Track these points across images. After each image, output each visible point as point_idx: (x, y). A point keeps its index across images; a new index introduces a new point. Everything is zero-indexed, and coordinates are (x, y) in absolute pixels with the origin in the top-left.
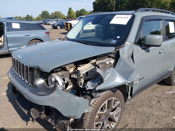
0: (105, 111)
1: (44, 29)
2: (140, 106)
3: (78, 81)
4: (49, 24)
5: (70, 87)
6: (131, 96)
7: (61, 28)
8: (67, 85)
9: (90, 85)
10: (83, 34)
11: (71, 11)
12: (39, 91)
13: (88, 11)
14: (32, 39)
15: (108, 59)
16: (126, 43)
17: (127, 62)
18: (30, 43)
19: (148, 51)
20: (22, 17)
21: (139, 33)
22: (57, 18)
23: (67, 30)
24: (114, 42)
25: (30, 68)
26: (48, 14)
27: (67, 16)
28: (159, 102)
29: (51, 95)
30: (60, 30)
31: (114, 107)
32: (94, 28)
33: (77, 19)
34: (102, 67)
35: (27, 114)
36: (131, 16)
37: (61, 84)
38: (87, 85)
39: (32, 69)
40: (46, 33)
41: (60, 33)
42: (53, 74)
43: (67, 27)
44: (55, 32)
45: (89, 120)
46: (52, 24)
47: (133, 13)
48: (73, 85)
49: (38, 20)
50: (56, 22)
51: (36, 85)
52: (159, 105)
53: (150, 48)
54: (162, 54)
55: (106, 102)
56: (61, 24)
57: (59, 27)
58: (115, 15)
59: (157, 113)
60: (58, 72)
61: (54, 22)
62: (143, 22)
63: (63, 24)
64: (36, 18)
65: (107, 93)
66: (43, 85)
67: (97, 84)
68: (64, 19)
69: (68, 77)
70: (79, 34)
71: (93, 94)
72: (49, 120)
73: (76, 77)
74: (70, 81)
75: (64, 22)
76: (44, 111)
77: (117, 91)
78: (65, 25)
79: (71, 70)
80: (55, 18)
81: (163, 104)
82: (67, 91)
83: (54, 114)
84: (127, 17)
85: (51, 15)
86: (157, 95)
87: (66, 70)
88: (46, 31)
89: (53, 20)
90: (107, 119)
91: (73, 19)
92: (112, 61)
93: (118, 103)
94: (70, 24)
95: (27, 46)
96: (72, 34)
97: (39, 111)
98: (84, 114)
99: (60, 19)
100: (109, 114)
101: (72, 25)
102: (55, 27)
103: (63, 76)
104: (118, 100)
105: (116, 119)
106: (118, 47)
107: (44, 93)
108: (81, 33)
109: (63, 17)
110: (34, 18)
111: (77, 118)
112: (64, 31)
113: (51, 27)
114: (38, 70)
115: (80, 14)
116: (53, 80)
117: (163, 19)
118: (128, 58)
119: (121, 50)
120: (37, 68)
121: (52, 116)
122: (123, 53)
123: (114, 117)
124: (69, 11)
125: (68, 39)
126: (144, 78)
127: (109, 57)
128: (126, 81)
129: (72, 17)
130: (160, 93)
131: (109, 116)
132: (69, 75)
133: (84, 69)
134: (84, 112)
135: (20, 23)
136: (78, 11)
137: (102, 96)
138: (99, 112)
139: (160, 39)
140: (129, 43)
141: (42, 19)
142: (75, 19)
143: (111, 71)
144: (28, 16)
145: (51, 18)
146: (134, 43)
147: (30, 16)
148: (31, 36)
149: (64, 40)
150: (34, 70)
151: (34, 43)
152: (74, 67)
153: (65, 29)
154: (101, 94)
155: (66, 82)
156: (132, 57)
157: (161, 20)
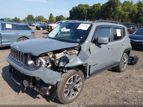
0: (71, 83)
1: (30, 29)
2: (97, 84)
3: (55, 62)
4: (33, 26)
5: (50, 66)
6: (89, 76)
7: (43, 29)
8: (48, 64)
9: (62, 64)
10: (61, 34)
11: (52, 16)
12: (30, 68)
13: (66, 17)
14: (21, 37)
15: (74, 50)
16: (86, 41)
17: (86, 53)
18: (19, 40)
19: (100, 47)
20: (11, 19)
21: (95, 35)
22: (40, 21)
23: (48, 31)
24: (79, 40)
25: (25, 54)
26: (33, 17)
27: (49, 20)
28: (109, 82)
29: (38, 70)
30: (42, 31)
31: (77, 81)
32: (69, 31)
33: (56, 23)
34: (69, 54)
35: (20, 85)
36: (90, 25)
37: (44, 64)
38: (60, 64)
39: (26, 54)
40: (32, 33)
41: (43, 33)
42: (40, 58)
43: (48, 28)
44: (38, 33)
45: (60, 87)
46: (36, 25)
47: (91, 23)
48: (52, 65)
49: (24, 22)
50: (39, 24)
51: (28, 64)
52: (109, 84)
53: (102, 45)
54: (110, 50)
55: (72, 77)
56: (43, 26)
57: (41, 29)
58: (80, 23)
59: (107, 88)
60: (43, 56)
61: (37, 24)
62: (97, 29)
63: (45, 26)
64: (23, 20)
65: (72, 71)
66: (32, 64)
67: (66, 63)
68: (46, 22)
69: (49, 60)
70: (57, 34)
71: (64, 70)
72: (35, 89)
73: (54, 60)
74: (50, 62)
75: (46, 24)
76: (32, 82)
77: (79, 70)
78: (46, 27)
79: (51, 56)
80: (39, 21)
81: (112, 84)
82: (48, 68)
83: (39, 84)
84: (88, 25)
85: (35, 18)
86: (109, 78)
87: (48, 56)
88: (32, 31)
89: (37, 22)
90: (73, 89)
91: (53, 22)
92: (77, 52)
93: (80, 78)
94: (51, 26)
95: (17, 42)
96: (52, 34)
97: (28, 82)
98: (58, 82)
99: (42, 22)
100: (74, 85)
101: (52, 27)
102: (38, 28)
103: (45, 59)
104: (80, 76)
105: (79, 90)
106: (81, 44)
107: (33, 69)
108: (59, 34)
109: (45, 21)
110: (21, 20)
111: (54, 84)
112: (45, 31)
113: (35, 28)
114: (30, 55)
115: (59, 19)
116: (39, 61)
117: (112, 27)
118: (87, 51)
119: (82, 46)
120: (29, 54)
121: (38, 85)
122: (84, 47)
123: (77, 88)
124: (50, 16)
125: (49, 38)
126: (97, 64)
127: (75, 49)
128: (83, 63)
129: (53, 21)
130: (111, 77)
131: (74, 87)
132: (49, 59)
133: (59, 56)
134: (58, 81)
135: (12, 24)
136: (57, 16)
137: (70, 73)
138: (67, 83)
139: (107, 40)
140: (88, 41)
141: (27, 21)
142: (55, 23)
143: (74, 56)
144: (16, 18)
145: (35, 20)
146: (91, 42)
147: (18, 18)
148: (20, 34)
149: (46, 38)
150: (28, 55)
151: (22, 40)
152: (53, 55)
153: (47, 30)
154: (69, 71)
155: (47, 63)
156: (90, 50)
157: (111, 28)
